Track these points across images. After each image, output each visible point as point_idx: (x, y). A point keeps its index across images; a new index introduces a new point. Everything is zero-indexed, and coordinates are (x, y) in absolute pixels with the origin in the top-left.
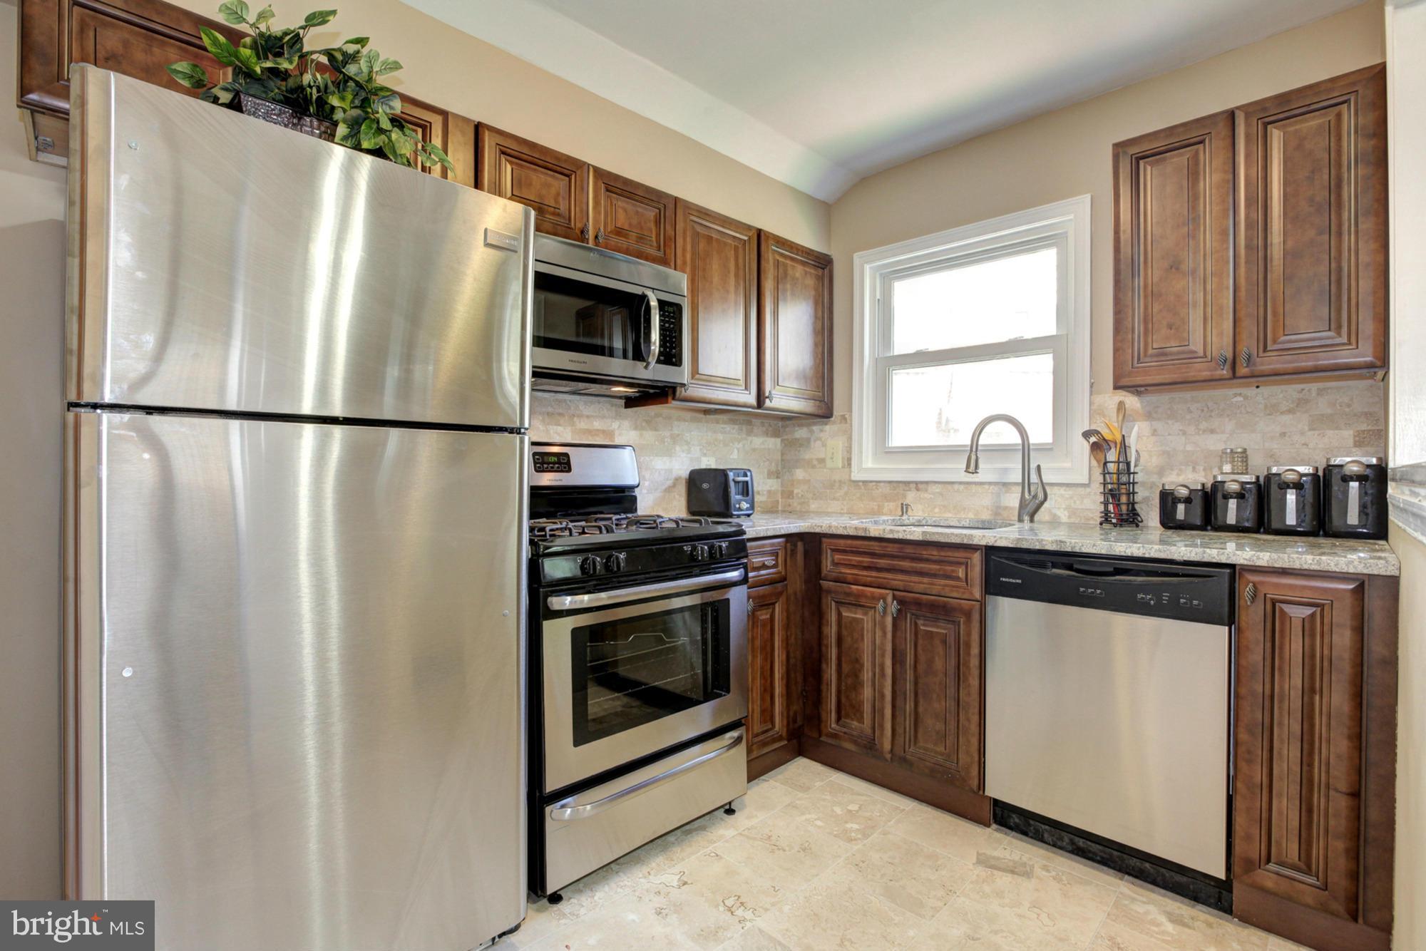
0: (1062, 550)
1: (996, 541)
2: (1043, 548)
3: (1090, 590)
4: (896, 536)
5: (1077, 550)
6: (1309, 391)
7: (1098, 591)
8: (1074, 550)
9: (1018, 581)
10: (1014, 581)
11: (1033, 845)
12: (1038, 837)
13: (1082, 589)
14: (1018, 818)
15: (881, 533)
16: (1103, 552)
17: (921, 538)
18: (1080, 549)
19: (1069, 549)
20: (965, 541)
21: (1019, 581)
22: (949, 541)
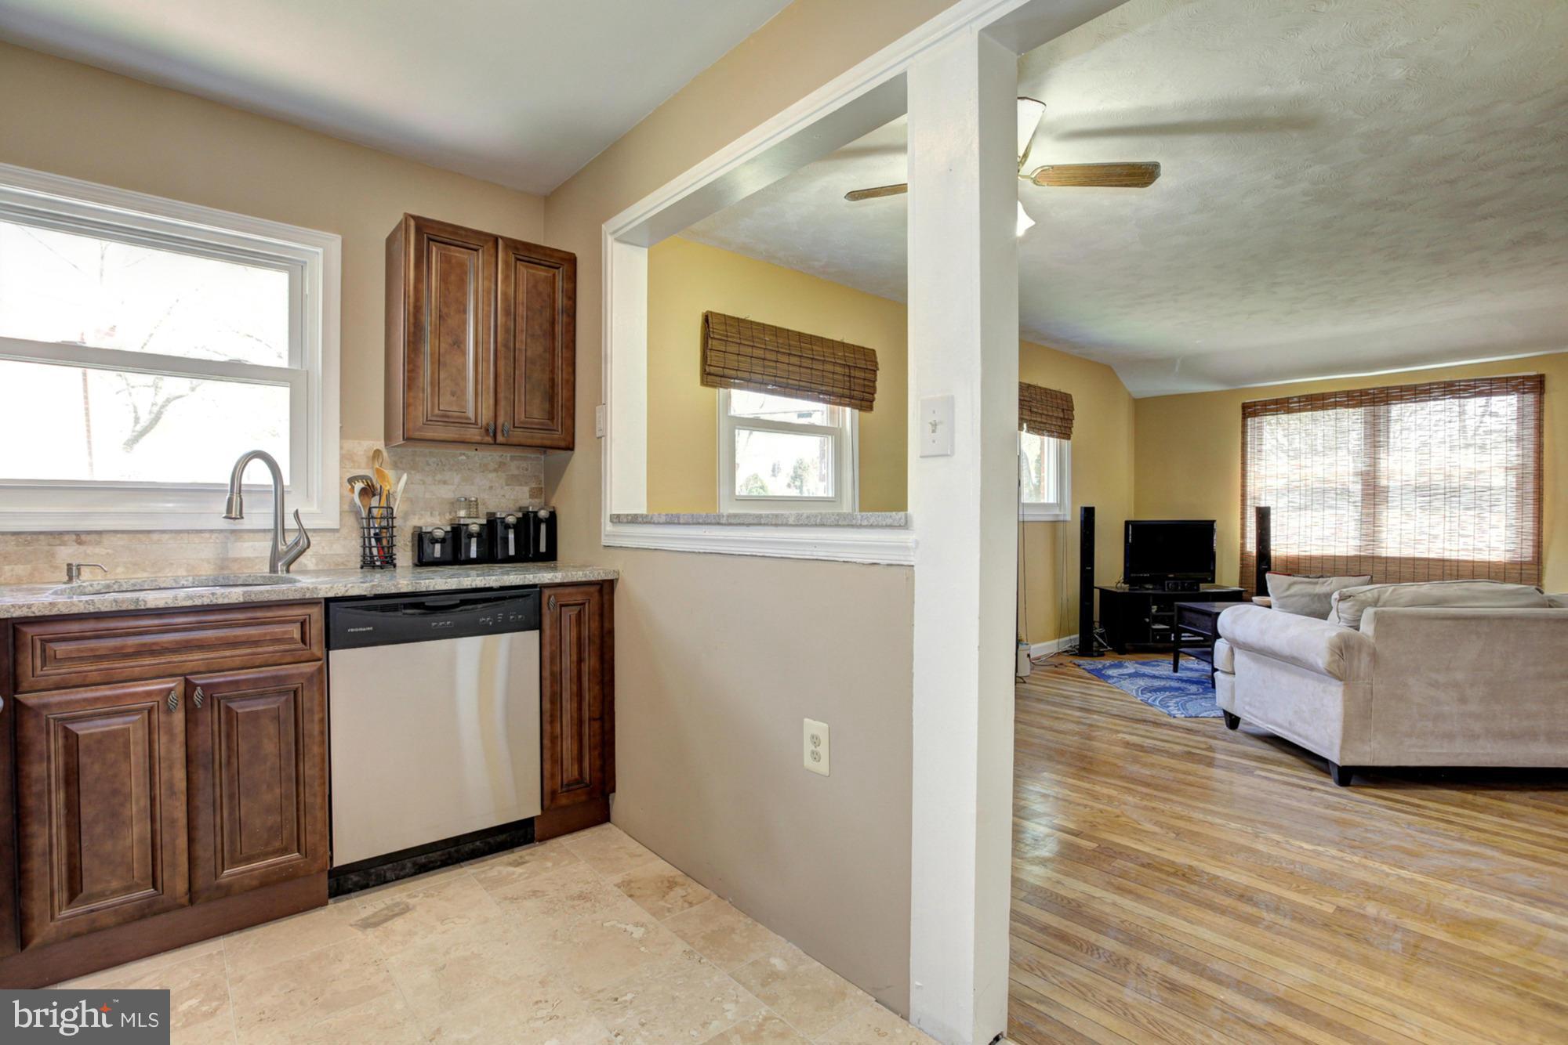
0: (418, 590)
1: (347, 591)
2: (398, 592)
3: (441, 624)
4: (198, 602)
5: (431, 589)
6: (506, 456)
7: (448, 623)
8: (429, 590)
9: (369, 629)
10: (364, 629)
11: (379, 890)
12: (382, 881)
13: (434, 624)
14: (356, 876)
15: (170, 601)
16: (454, 587)
17: (241, 600)
18: (434, 587)
19: (424, 589)
20: (308, 596)
21: (371, 628)
22: (285, 598)
